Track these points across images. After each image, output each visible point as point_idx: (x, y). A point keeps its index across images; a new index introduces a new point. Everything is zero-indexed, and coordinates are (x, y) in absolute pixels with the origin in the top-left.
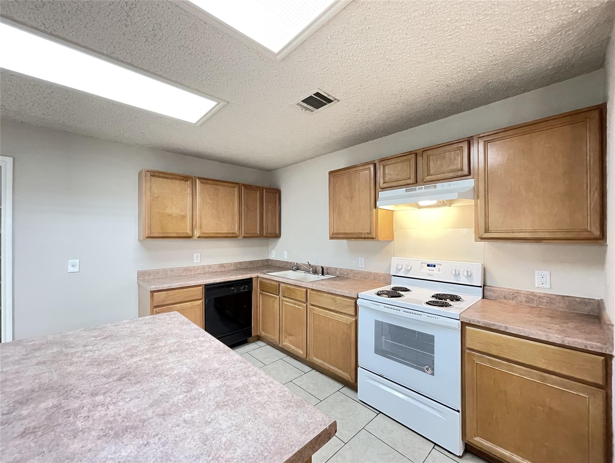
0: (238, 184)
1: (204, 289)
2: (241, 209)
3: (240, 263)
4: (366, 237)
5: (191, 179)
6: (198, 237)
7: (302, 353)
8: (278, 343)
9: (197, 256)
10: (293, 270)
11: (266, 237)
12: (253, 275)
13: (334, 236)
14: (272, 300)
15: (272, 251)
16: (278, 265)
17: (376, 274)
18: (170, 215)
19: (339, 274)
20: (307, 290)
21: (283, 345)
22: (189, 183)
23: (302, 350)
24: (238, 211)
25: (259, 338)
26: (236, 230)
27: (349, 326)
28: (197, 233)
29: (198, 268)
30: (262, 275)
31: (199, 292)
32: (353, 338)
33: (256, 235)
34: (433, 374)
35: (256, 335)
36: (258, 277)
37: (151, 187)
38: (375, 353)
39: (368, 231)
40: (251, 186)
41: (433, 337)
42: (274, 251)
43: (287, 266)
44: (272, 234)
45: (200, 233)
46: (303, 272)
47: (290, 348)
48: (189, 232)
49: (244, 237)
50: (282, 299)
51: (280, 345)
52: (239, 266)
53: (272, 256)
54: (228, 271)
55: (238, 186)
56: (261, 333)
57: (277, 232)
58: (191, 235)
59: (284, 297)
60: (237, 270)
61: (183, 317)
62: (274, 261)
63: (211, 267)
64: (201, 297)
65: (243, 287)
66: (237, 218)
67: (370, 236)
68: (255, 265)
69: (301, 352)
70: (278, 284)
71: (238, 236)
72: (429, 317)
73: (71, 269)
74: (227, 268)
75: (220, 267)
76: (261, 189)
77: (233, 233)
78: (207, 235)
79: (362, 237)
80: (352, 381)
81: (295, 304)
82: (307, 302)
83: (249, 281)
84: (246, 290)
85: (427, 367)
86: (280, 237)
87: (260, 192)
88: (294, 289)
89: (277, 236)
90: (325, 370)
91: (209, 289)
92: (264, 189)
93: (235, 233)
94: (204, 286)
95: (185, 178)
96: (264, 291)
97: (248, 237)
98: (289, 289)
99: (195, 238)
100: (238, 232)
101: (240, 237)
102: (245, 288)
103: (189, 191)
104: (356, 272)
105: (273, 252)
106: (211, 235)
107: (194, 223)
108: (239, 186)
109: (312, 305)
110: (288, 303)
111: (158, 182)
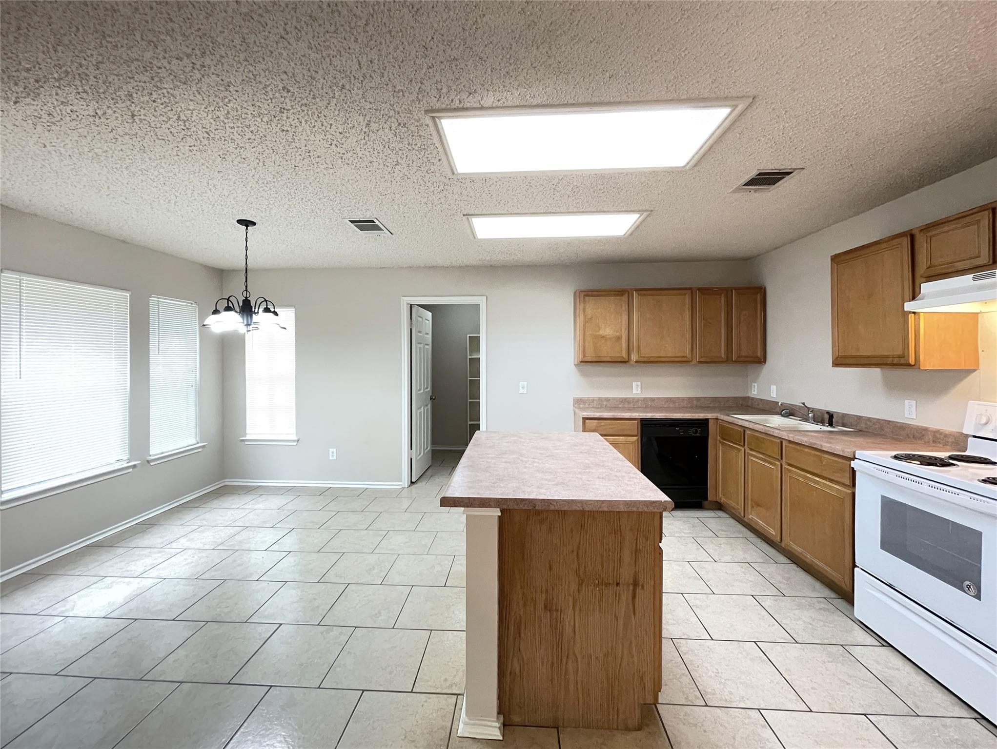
0: (690, 289)
1: (639, 424)
2: (694, 324)
3: (698, 399)
4: (895, 362)
5: (627, 294)
6: (636, 362)
7: (774, 534)
8: (743, 515)
9: (637, 386)
10: (783, 416)
11: (735, 362)
12: (709, 416)
13: (840, 361)
14: (734, 452)
15: (753, 384)
16: (761, 406)
17: (938, 431)
18: (603, 337)
19: (866, 428)
20: (782, 443)
21: (749, 519)
22: (625, 298)
23: (774, 529)
24: (690, 326)
25: (719, 507)
26: (687, 352)
27: (843, 501)
28: (634, 357)
29: (638, 400)
30: (722, 416)
31: (635, 427)
32: (848, 520)
33: (720, 360)
34: (978, 597)
35: (715, 500)
36: (717, 419)
37: (584, 310)
38: (882, 548)
39: (899, 352)
40: (711, 289)
41: (980, 534)
42: (756, 385)
43: (775, 409)
44: (747, 357)
45: (637, 357)
46: (797, 420)
47: (757, 523)
48: (624, 355)
49: (700, 362)
50: (748, 453)
51: (746, 519)
52: (695, 403)
53: (753, 393)
54: (679, 408)
55: (690, 291)
56: (721, 499)
57: (759, 354)
58: (627, 360)
59: (751, 449)
60: (692, 407)
61: (619, 454)
62: (755, 400)
63: (654, 400)
64: (636, 433)
65: (694, 430)
66: (688, 335)
67: (902, 361)
68: (722, 403)
69: (773, 532)
70: (742, 430)
71: (691, 361)
72: (972, 499)
73: (521, 391)
74: (677, 404)
75: (667, 401)
76: (726, 291)
77: (683, 357)
78: (645, 359)
79: (888, 362)
80: (847, 588)
81: (765, 461)
82: (782, 459)
83: (703, 424)
84: (698, 435)
85: (968, 583)
86: (765, 361)
87: (726, 297)
88: (764, 439)
89: (761, 359)
90: (807, 563)
91: (645, 424)
92: (734, 291)
93: (686, 357)
94: (639, 421)
95: (620, 293)
96: (724, 439)
97: (708, 361)
98: (757, 438)
99: (632, 363)
100: (691, 356)
101: (694, 362)
102: (696, 432)
103: (625, 307)
104: (898, 425)
105: (754, 387)
106: (652, 359)
107: (631, 345)
108: (692, 293)
109: (789, 465)
110: (756, 459)
111: (591, 301)
